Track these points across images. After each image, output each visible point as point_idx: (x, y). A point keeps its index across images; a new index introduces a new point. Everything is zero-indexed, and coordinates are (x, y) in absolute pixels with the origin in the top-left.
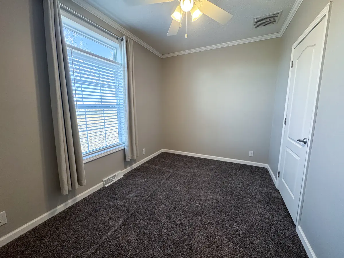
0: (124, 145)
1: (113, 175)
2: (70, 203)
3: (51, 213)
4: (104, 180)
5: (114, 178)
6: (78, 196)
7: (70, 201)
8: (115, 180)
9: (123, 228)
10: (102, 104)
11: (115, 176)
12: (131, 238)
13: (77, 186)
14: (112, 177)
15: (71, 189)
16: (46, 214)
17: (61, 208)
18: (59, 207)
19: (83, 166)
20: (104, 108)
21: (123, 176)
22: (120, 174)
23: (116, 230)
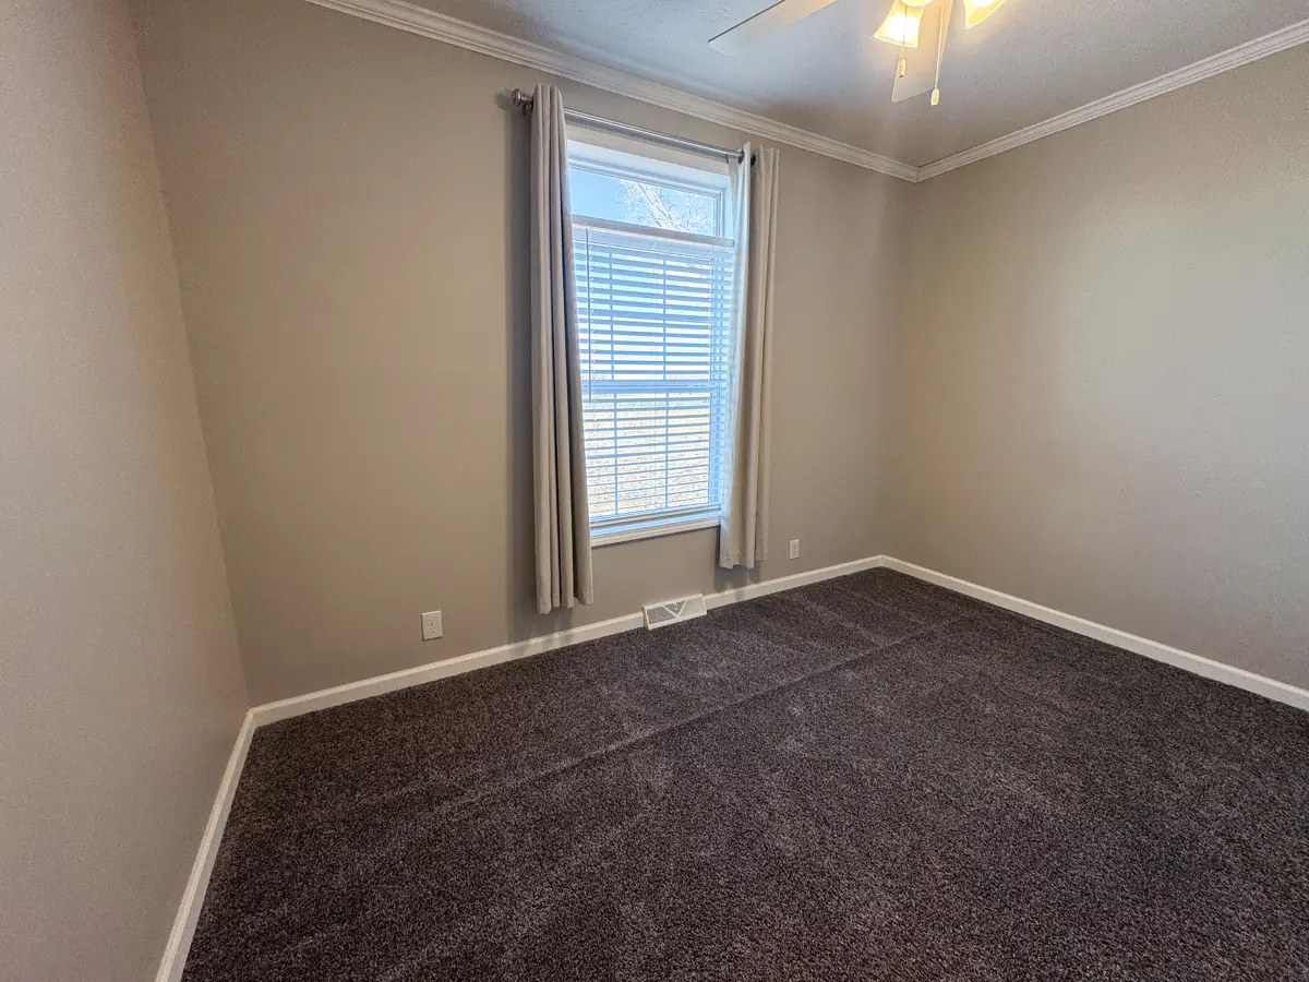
0: (720, 513)
1: (674, 602)
2: (557, 641)
3: (516, 649)
4: (647, 608)
5: (677, 612)
6: (575, 631)
7: (557, 635)
8: (678, 618)
9: (650, 749)
10: (665, 380)
11: (680, 604)
12: (660, 784)
13: (571, 601)
14: (671, 607)
15: (557, 604)
16: (506, 648)
17: (536, 645)
18: (533, 641)
19: (590, 552)
20: (668, 391)
21: (705, 613)
22: (696, 605)
23: (631, 747)
